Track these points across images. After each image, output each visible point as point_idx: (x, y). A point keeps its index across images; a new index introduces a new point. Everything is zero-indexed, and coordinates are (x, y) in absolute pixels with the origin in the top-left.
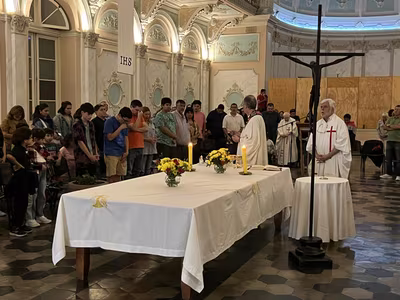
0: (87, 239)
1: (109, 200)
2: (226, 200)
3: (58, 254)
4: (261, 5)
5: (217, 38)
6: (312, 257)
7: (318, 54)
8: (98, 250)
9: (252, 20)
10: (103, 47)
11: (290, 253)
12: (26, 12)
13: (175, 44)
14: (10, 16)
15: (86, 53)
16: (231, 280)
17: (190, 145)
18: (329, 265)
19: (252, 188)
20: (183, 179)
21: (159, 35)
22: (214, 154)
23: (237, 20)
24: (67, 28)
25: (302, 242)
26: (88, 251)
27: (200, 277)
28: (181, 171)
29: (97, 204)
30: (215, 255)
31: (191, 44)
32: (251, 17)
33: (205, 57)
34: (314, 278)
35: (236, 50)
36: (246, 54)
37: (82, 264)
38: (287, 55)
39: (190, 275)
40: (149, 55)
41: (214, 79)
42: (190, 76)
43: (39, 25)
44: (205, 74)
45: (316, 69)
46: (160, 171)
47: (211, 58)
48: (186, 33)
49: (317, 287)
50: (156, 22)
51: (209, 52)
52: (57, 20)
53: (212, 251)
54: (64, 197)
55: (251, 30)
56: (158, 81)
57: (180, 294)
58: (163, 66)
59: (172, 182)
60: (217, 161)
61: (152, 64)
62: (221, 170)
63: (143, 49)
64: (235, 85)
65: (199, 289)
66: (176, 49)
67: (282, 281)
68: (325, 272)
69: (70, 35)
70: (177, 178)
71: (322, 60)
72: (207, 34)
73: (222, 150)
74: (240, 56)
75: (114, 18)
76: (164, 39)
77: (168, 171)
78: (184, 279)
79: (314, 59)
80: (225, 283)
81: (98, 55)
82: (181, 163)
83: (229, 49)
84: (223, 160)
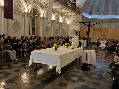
0: (37, 61)
1: (41, 53)
2: (67, 54)
3: (30, 64)
5: (70, 19)
6: (86, 67)
7: (89, 23)
8: (39, 63)
11: (81, 66)
12: (29, 12)
14: (26, 13)
15: (42, 21)
16: (68, 71)
17: (61, 42)
18: (90, 69)
19: (74, 52)
20: (58, 49)
22: (66, 44)
23: (75, 15)
25: (84, 64)
26: (37, 63)
27: (60, 71)
28: (58, 47)
31: (64, 20)
32: (78, 15)
33: (67, 23)
34: (86, 72)
36: (76, 23)
37: (35, 66)
38: (83, 23)
39: (58, 70)
40: (55, 22)
41: (69, 28)
42: (64, 27)
43: (32, 15)
44: (67, 27)
45: (89, 26)
46: (53, 47)
48: (64, 18)
49: (86, 74)
50: (57, 15)
51: (68, 22)
52: (36, 14)
53: (63, 65)
54: (32, 51)
55: (77, 18)
56: (57, 28)
57: (56, 74)
58: (58, 25)
59: (56, 50)
60: (66, 45)
61: (56, 24)
62: (67, 47)
63: (54, 21)
65: (60, 73)
66: (61, 21)
67: (78, 72)
68: (89, 71)
69: (39, 17)
71: (91, 24)
72: (68, 18)
73: (68, 43)
74: (74, 23)
75: (48, 14)
76: (59, 19)
77: (55, 47)
78: (56, 71)
79: (89, 24)
81: (44, 22)
82: (58, 45)
83: (73, 21)
84: (68, 45)
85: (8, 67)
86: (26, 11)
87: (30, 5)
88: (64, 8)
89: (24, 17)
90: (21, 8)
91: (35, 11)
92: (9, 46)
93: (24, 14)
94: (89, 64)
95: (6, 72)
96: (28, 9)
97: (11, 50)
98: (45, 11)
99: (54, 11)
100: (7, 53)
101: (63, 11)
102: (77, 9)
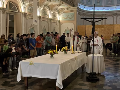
0: (27, 74)
1: (34, 62)
2: (68, 62)
3: (19, 79)
4: (75, 4)
5: (62, 13)
6: (93, 78)
7: (94, 19)
9: (72, 8)
10: (28, 17)
11: (87, 77)
12: (5, 7)
13: (50, 16)
15: (23, 19)
16: (70, 85)
17: (57, 46)
18: (98, 80)
19: (76, 58)
21: (45, 13)
22: (64, 48)
23: (68, 8)
24: (17, 11)
25: (90, 73)
26: (28, 78)
29: (31, 64)
30: (65, 78)
31: (54, 15)
32: (72, 7)
33: (58, 19)
34: (94, 84)
35: (67, 17)
37: (26, 82)
38: (85, 19)
39: (59, 84)
40: (42, 19)
41: (61, 26)
42: (54, 25)
44: (59, 25)
45: (93, 23)
47: (60, 20)
48: (53, 12)
49: (95, 87)
50: (44, 9)
51: (60, 18)
52: (14, 9)
53: (65, 76)
55: (72, 11)
56: (44, 27)
58: (46, 22)
59: (52, 57)
60: (64, 50)
61: (43, 22)
62: (66, 53)
63: (40, 17)
64: (68, 28)
65: (61, 88)
66: (50, 17)
67: (85, 85)
68: (98, 82)
70: (53, 55)
71: (95, 20)
72: (59, 12)
73: (66, 47)
74: (69, 19)
76: (46, 14)
78: (57, 85)
80: (68, 86)
83: (65, 17)
98: (27, 4)
99: (39, 4)
101: (51, 3)
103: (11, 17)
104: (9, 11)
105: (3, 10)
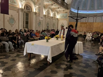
0: (30, 51)
1: (35, 44)
2: (58, 45)
3: (25, 54)
7: (77, 17)
8: (32, 53)
9: (67, 11)
12: (23, 8)
13: (52, 15)
14: (20, 9)
15: (34, 16)
16: (58, 60)
18: (77, 59)
20: (49, 41)
21: (48, 13)
22: (56, 36)
24: (31, 11)
26: (30, 53)
27: (51, 60)
28: (49, 39)
29: (32, 45)
31: (55, 15)
32: (66, 10)
33: (57, 18)
34: (74, 61)
35: (63, 16)
36: (65, 17)
37: (29, 56)
38: (71, 17)
39: (49, 59)
40: (46, 17)
41: (59, 22)
42: (54, 21)
44: (57, 21)
45: (77, 20)
47: (58, 18)
48: (54, 13)
49: (74, 63)
50: (48, 10)
51: (58, 16)
52: (29, 9)
54: (26, 43)
55: (66, 13)
56: (48, 22)
59: (47, 41)
60: (57, 37)
62: (57, 39)
63: (45, 16)
64: (63, 23)
65: (51, 62)
66: (52, 16)
69: (31, 12)
72: (58, 13)
75: (40, 9)
76: (49, 14)
77: (47, 39)
79: (76, 18)
81: (37, 17)
82: (49, 38)
84: (58, 37)
85: (5, 57)
86: (20, 7)
87: (24, 2)
88: (54, 4)
89: (18, 12)
90: (16, 4)
91: (28, 7)
92: (5, 38)
93: (18, 10)
94: (77, 53)
95: (3, 61)
96: (22, 5)
97: (7, 41)
98: (37, 7)
99: (45, 7)
100: (4, 45)
101: (53, 7)
102: (65, 4)
103: (27, 15)
104: (26, 10)
105: (22, 9)
